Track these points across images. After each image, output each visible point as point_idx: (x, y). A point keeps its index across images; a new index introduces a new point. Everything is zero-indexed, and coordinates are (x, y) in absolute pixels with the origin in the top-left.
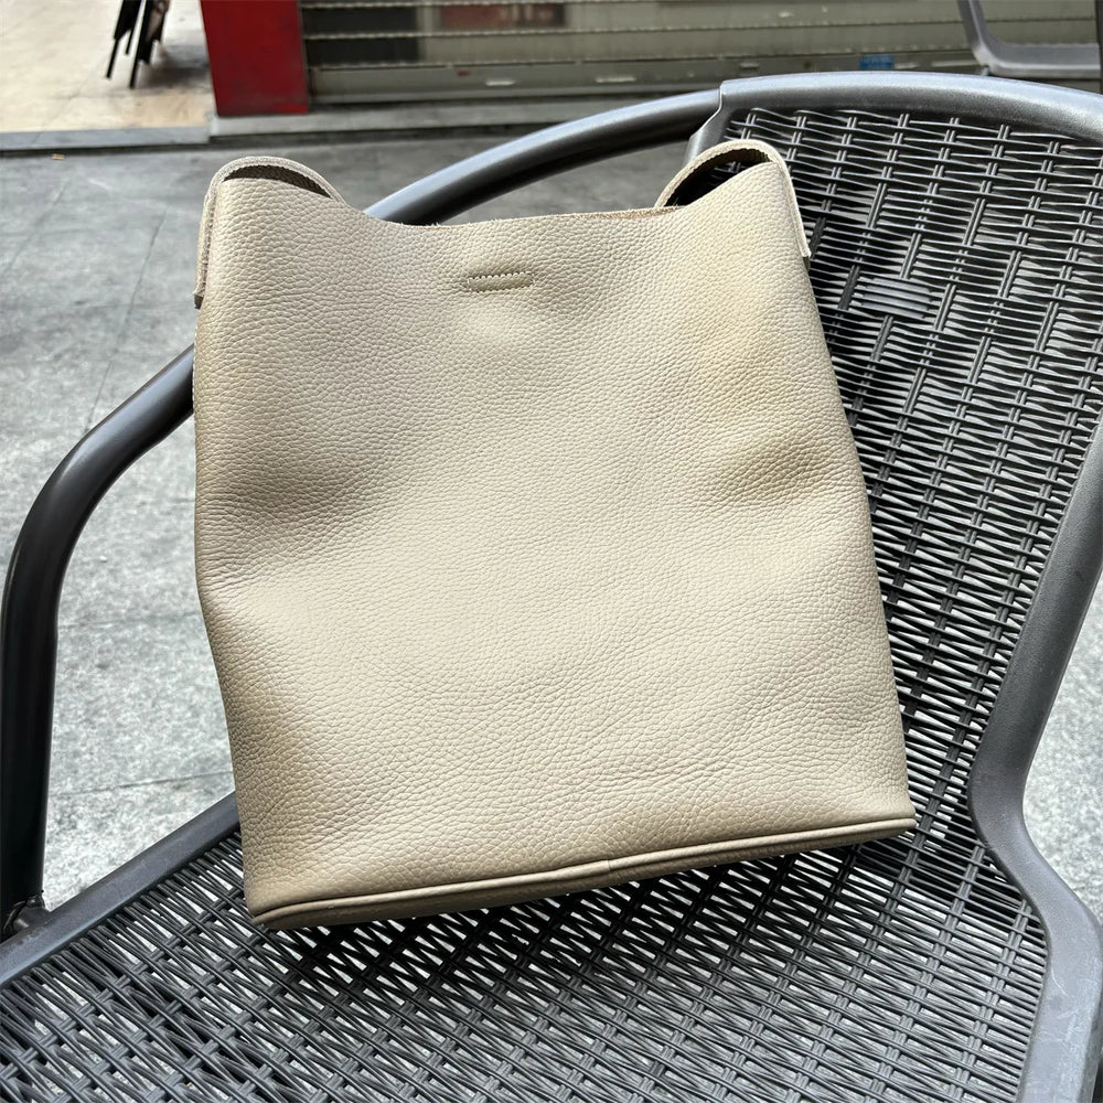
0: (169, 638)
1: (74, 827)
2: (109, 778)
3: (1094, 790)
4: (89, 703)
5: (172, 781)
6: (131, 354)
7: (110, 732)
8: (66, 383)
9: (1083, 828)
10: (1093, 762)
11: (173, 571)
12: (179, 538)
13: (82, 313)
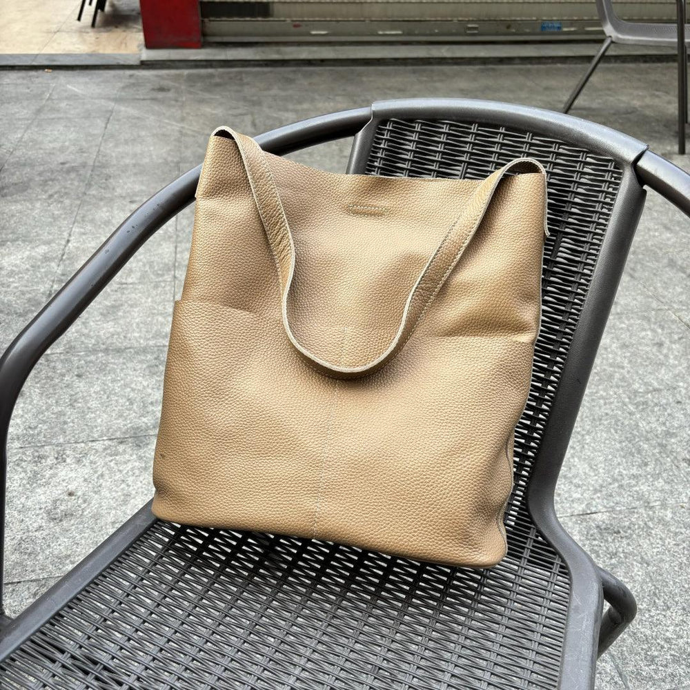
0: (116, 361)
1: (65, 461)
2: (83, 436)
3: (624, 460)
4: (71, 395)
5: (118, 439)
6: (94, 196)
7: (83, 412)
8: (56, 212)
9: (615, 480)
10: (625, 446)
11: (118, 323)
12: (122, 305)
13: (64, 170)
